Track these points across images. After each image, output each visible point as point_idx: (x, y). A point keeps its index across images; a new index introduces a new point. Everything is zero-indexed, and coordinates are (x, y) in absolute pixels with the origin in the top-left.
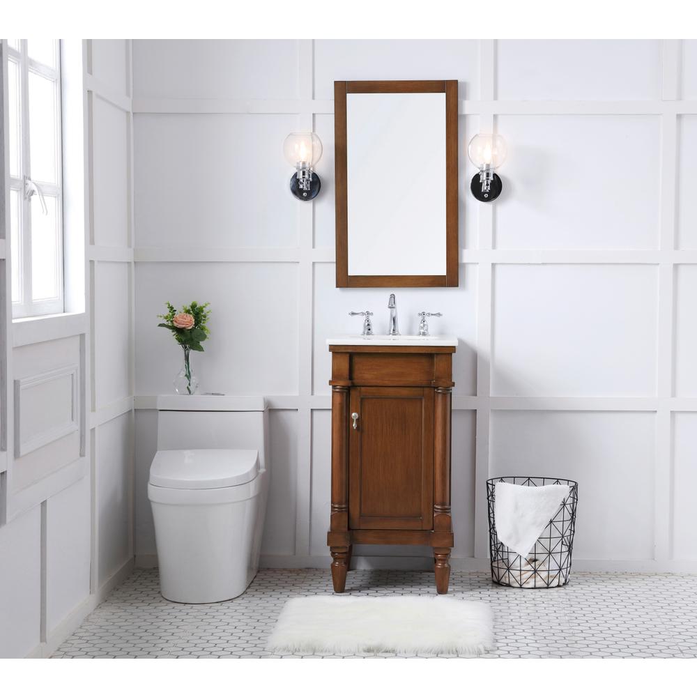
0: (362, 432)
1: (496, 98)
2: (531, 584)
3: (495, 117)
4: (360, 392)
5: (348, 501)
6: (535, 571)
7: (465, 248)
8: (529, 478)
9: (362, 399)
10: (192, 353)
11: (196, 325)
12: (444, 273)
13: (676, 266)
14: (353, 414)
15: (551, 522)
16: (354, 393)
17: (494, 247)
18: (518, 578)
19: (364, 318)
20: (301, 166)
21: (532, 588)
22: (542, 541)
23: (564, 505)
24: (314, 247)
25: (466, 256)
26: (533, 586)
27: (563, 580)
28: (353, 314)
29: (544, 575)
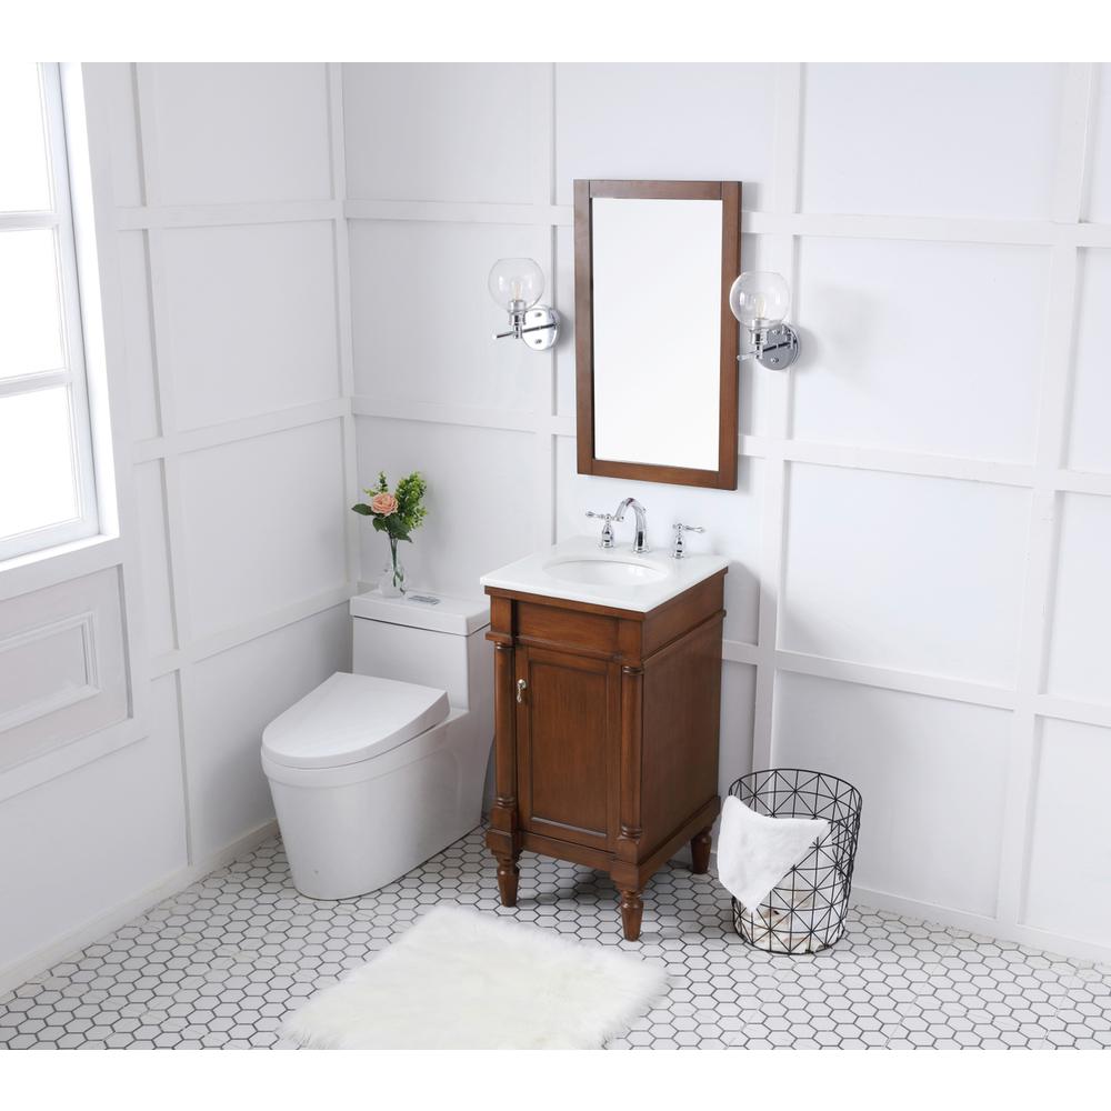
0: (532, 707)
1: (798, 210)
2: (766, 946)
3: (797, 238)
4: (528, 653)
5: (516, 794)
6: (770, 930)
7: (749, 432)
8: (819, 774)
9: (530, 664)
10: (401, 544)
11: (401, 509)
12: (716, 468)
13: (1061, 495)
14: (521, 681)
15: (794, 869)
16: (519, 653)
17: (790, 435)
18: (750, 932)
19: (603, 522)
20: (512, 308)
21: (767, 951)
22: (780, 892)
23: (818, 847)
24: (555, 413)
25: (749, 446)
26: (768, 948)
27: (816, 945)
28: (591, 515)
29: (783, 937)
